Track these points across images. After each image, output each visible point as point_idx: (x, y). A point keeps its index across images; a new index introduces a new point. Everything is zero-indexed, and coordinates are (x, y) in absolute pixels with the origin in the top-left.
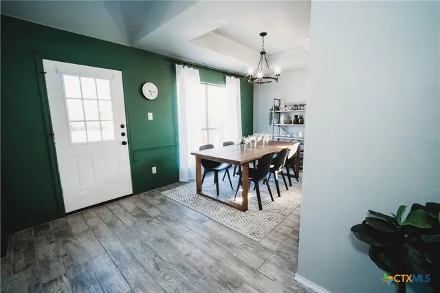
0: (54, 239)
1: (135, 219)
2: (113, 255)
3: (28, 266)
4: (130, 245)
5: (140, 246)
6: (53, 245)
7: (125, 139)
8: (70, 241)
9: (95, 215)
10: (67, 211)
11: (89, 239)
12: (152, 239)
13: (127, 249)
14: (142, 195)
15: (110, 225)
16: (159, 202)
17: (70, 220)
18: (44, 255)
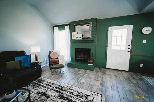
0: (102, 73)
1: (125, 79)
2: (112, 84)
3: (96, 75)
4: (119, 85)
5: (121, 88)
6: (101, 74)
7: (130, 50)
8: (104, 75)
9: (113, 72)
10: (107, 68)
11: (108, 77)
12: (127, 89)
13: (117, 86)
14: (132, 73)
15: (116, 76)
16: (139, 79)
17: (107, 70)
18: (99, 75)
